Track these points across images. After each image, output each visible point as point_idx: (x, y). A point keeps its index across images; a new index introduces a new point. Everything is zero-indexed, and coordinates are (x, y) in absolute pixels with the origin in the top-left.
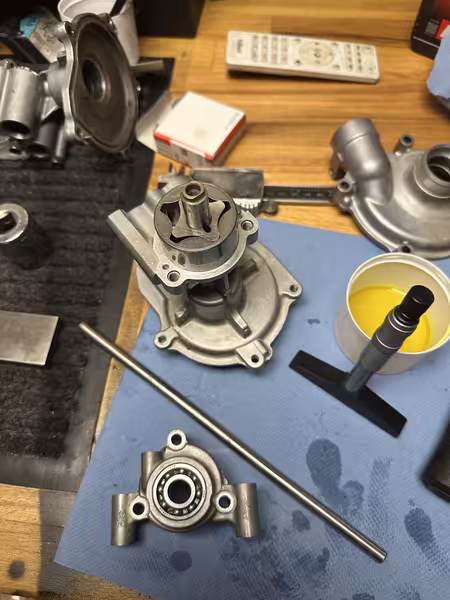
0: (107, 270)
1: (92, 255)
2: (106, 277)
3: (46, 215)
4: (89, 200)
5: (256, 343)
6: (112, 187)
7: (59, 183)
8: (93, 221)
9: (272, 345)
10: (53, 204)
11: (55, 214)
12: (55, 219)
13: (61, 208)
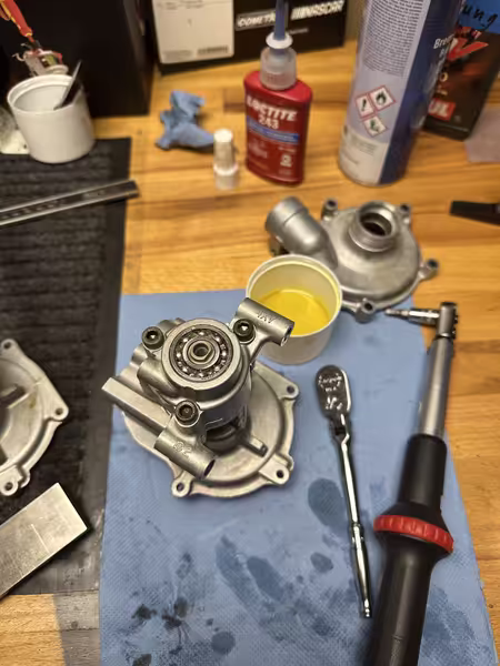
0: (92, 360)
1: (75, 346)
2: (92, 366)
3: (20, 311)
4: (65, 290)
5: (275, 456)
6: (86, 274)
7: (30, 277)
8: (70, 311)
9: (291, 452)
10: (26, 298)
11: (31, 309)
12: (31, 314)
13: (35, 301)
